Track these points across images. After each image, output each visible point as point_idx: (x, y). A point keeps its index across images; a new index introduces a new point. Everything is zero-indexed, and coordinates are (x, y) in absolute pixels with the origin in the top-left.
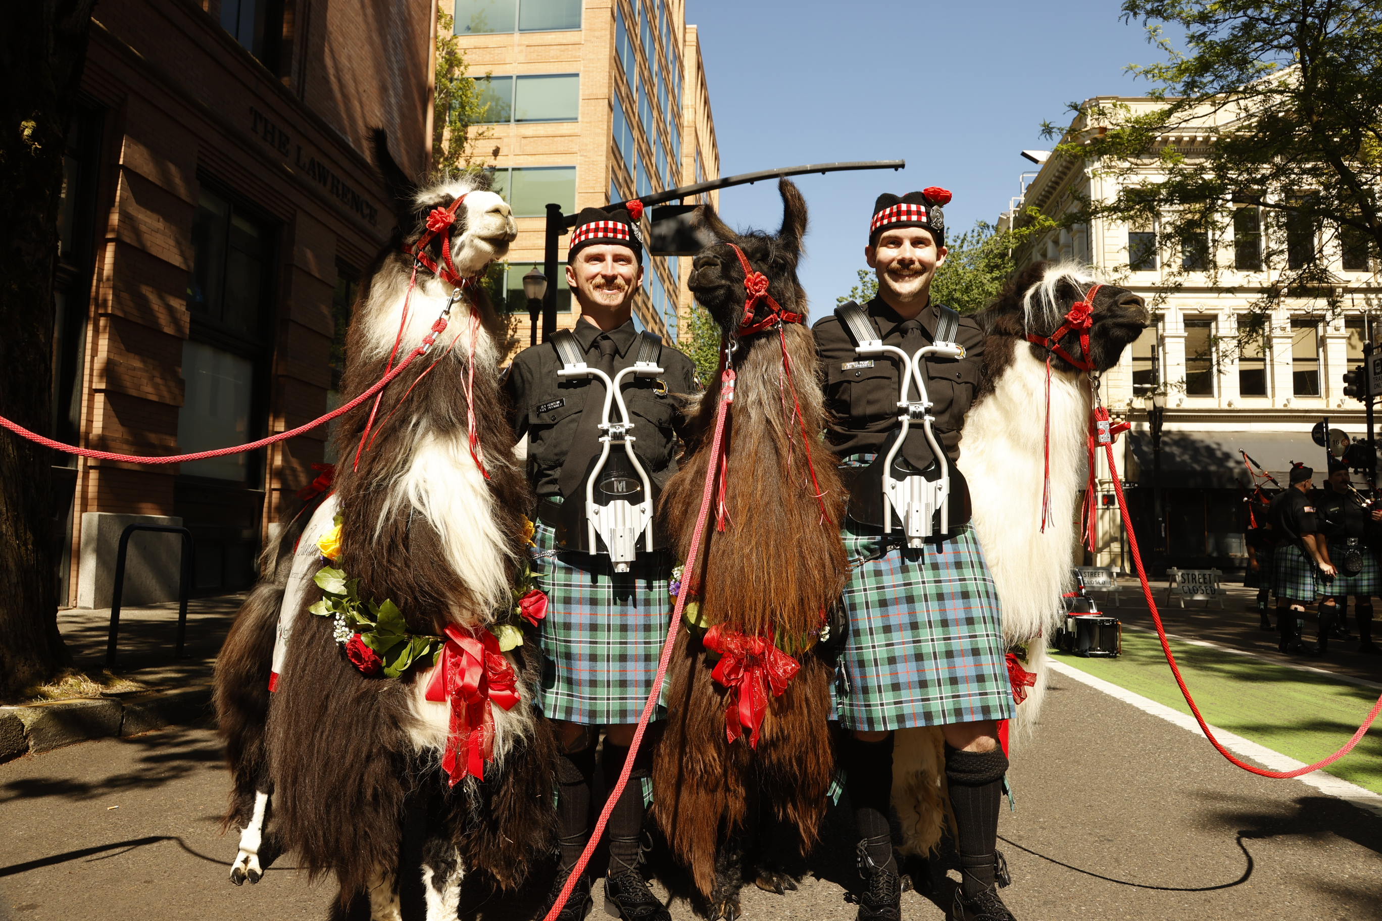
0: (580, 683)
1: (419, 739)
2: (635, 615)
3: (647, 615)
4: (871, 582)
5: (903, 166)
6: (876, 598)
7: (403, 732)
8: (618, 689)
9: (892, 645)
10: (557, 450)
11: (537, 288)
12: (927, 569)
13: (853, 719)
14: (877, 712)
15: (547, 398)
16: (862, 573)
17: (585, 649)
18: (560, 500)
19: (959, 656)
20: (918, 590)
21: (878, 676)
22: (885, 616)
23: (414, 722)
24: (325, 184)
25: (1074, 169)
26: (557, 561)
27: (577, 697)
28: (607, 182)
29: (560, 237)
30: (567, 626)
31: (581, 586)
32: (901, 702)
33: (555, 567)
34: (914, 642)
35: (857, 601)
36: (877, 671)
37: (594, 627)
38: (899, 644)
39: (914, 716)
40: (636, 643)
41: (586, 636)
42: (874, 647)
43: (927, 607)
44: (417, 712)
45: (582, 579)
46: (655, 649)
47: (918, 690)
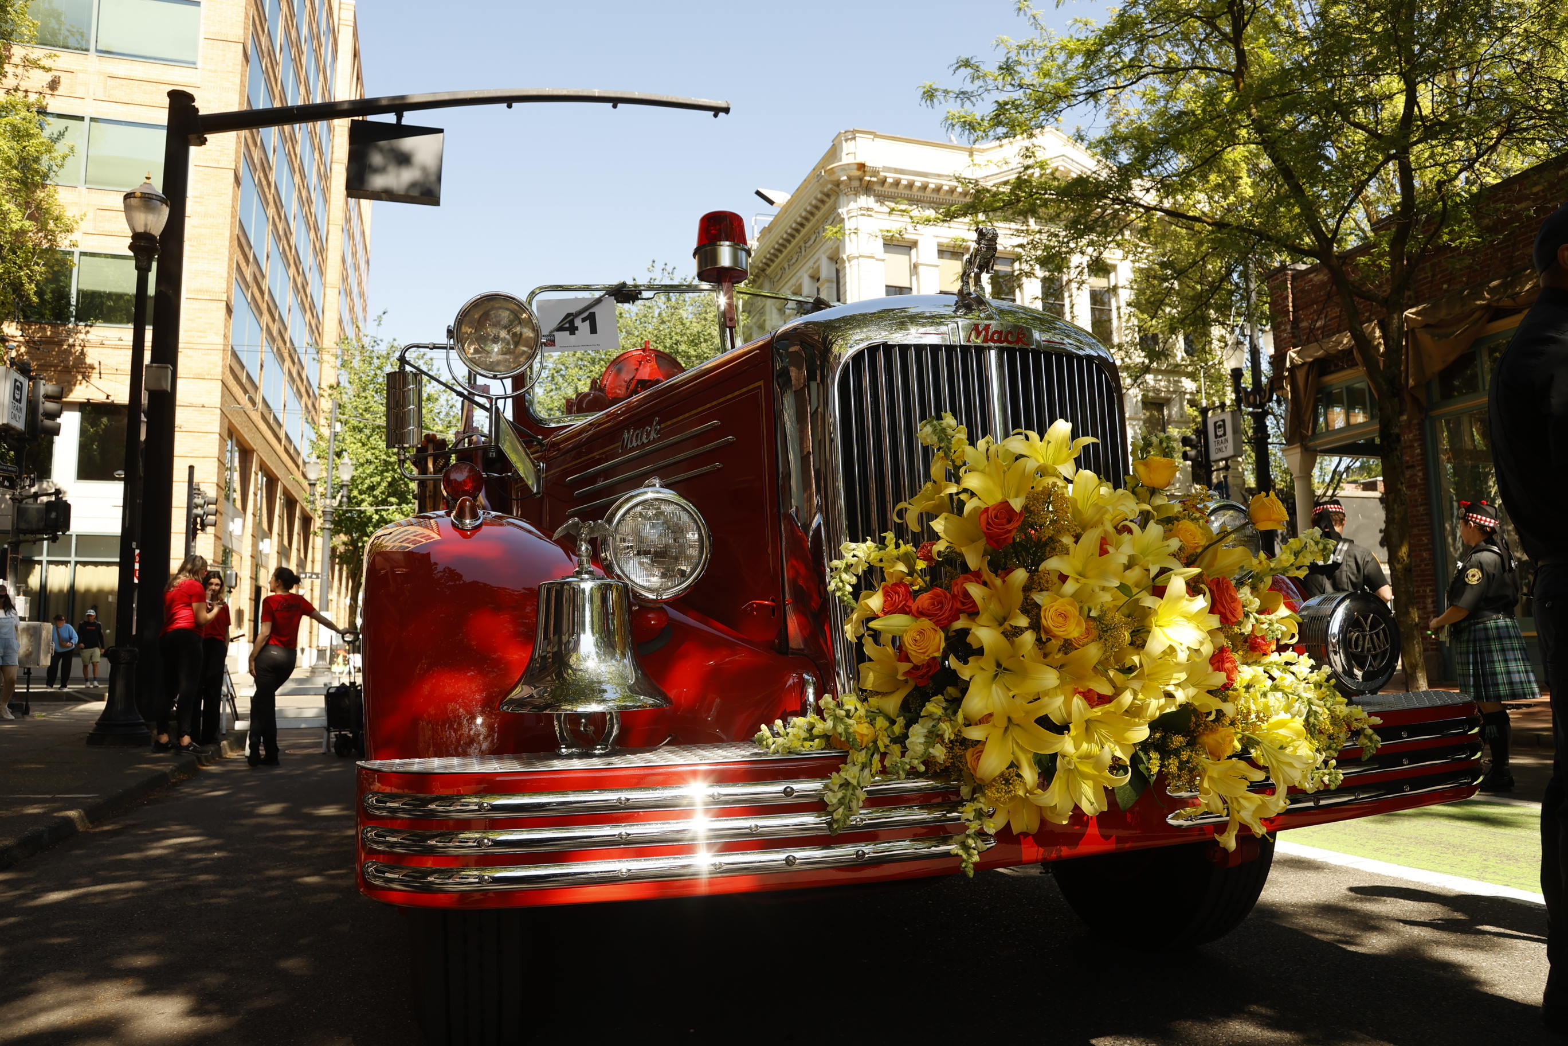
5: (727, 110)
11: (151, 216)
28: (237, 158)
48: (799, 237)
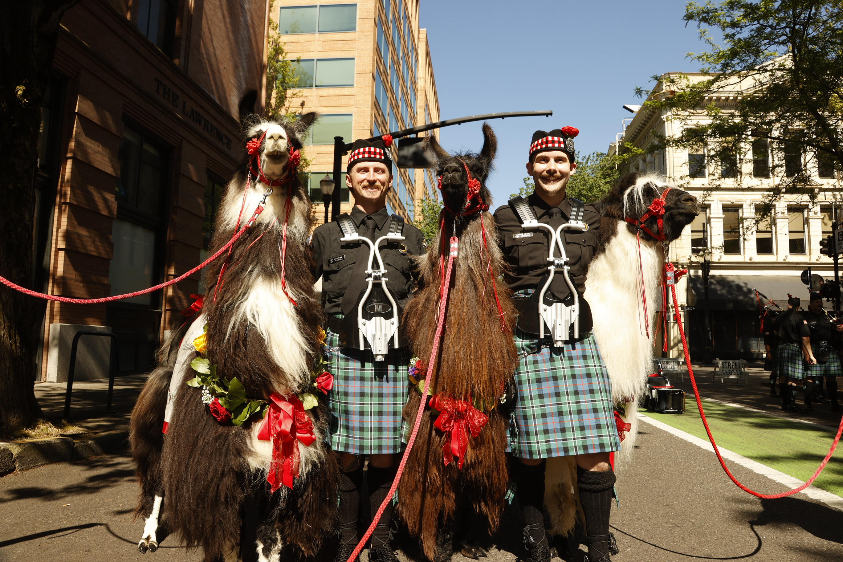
0: (353, 429)
1: (254, 463)
2: (387, 387)
3: (395, 387)
4: (531, 368)
5: (551, 114)
6: (534, 377)
7: (244, 459)
8: (377, 433)
9: (544, 406)
10: (340, 287)
11: (329, 187)
12: (565, 360)
13: (520, 451)
14: (535, 447)
15: (334, 255)
16: (526, 362)
17: (357, 408)
18: (342, 317)
19: (585, 413)
20: (560, 373)
21: (535, 425)
22: (540, 388)
23: (251, 453)
24: (200, 124)
25: (655, 116)
26: (340, 354)
27: (352, 437)
28: (371, 124)
29: (343, 157)
30: (346, 394)
31: (354, 369)
32: (549, 441)
33: (338, 358)
34: (558, 404)
35: (523, 379)
36: (535, 422)
37: (362, 395)
38: (548, 405)
39: (558, 450)
40: (388, 404)
41: (357, 400)
42: (533, 407)
43: (566, 383)
44: (253, 447)
45: (355, 365)
46: (400, 408)
47: (560, 433)
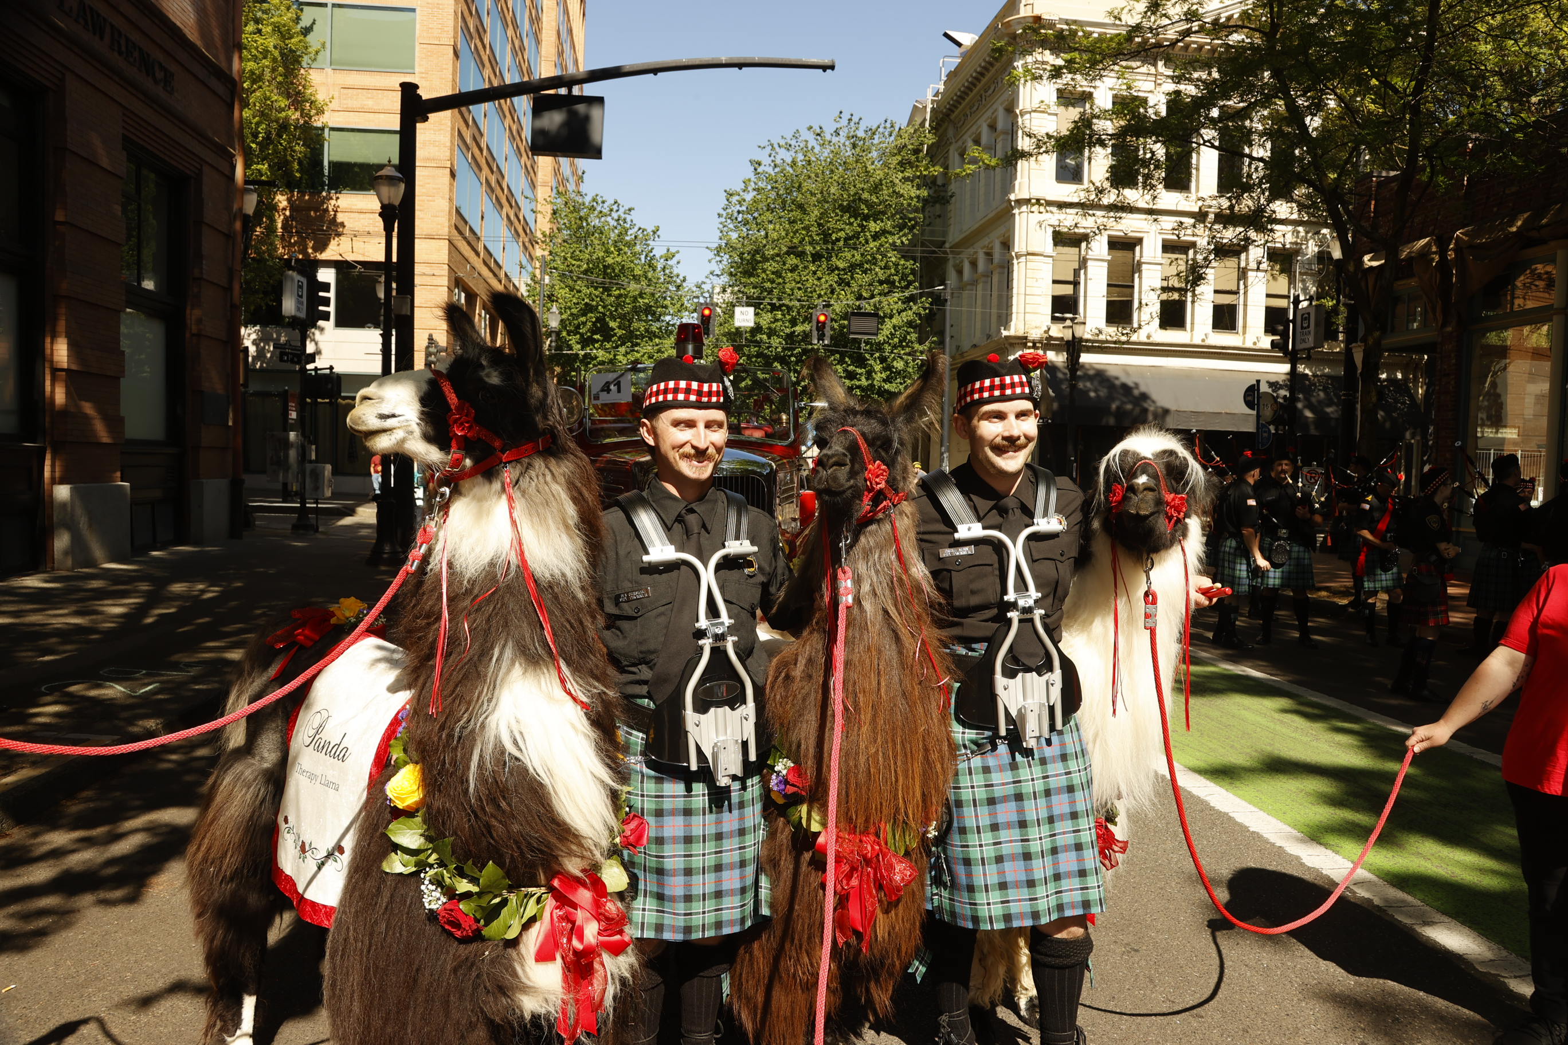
0: (673, 899)
1: (529, 1005)
2: (730, 821)
3: (742, 818)
4: (979, 779)
6: (984, 796)
7: (512, 1000)
8: (713, 901)
9: (1000, 843)
10: (644, 648)
12: (1035, 765)
13: (953, 914)
14: (983, 912)
15: (627, 585)
16: (970, 769)
17: (679, 863)
18: (649, 705)
19: (1062, 852)
20: (1027, 788)
21: (985, 875)
22: (993, 814)
23: (525, 989)
25: (1003, 60)
26: (645, 770)
27: (668, 913)
30: (660, 841)
31: (674, 797)
32: (1008, 902)
33: (643, 776)
34: (1022, 841)
35: (964, 798)
36: (984, 870)
37: (688, 840)
38: (1006, 842)
39: (1022, 916)
40: (731, 850)
41: (680, 849)
42: (981, 846)
43: (1036, 805)
44: (529, 979)
45: (674, 788)
46: (750, 853)
47: (1026, 889)
48: (979, 86)
